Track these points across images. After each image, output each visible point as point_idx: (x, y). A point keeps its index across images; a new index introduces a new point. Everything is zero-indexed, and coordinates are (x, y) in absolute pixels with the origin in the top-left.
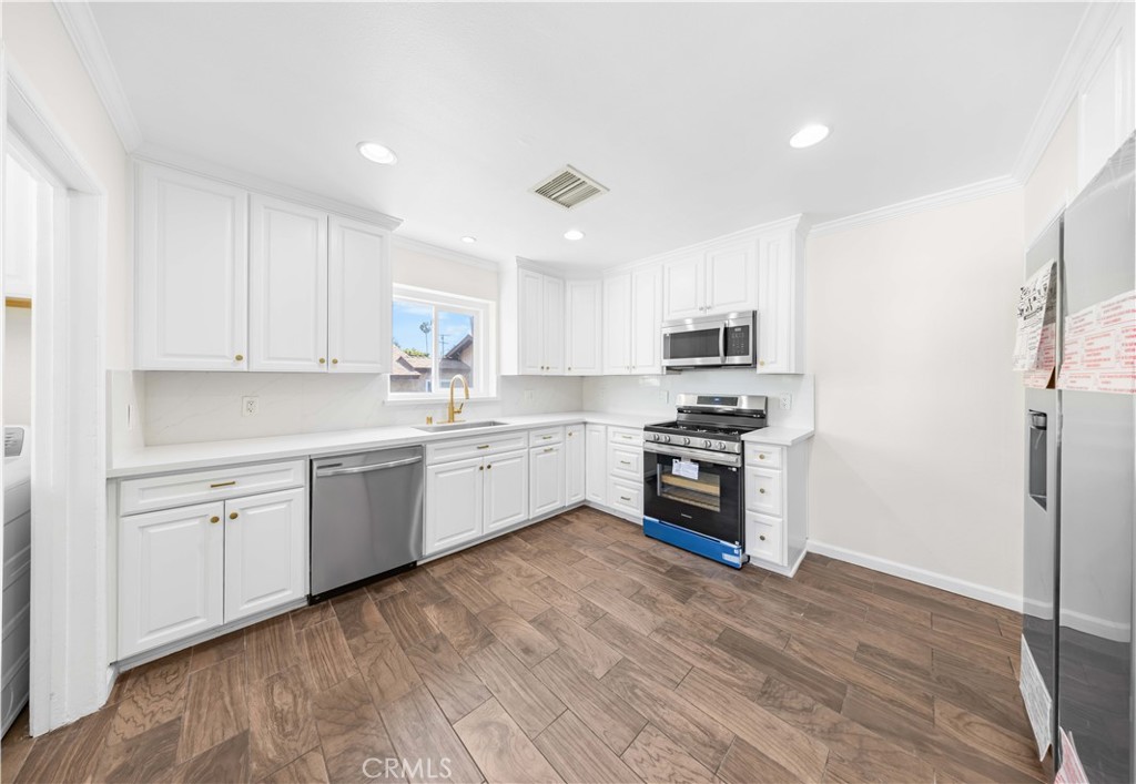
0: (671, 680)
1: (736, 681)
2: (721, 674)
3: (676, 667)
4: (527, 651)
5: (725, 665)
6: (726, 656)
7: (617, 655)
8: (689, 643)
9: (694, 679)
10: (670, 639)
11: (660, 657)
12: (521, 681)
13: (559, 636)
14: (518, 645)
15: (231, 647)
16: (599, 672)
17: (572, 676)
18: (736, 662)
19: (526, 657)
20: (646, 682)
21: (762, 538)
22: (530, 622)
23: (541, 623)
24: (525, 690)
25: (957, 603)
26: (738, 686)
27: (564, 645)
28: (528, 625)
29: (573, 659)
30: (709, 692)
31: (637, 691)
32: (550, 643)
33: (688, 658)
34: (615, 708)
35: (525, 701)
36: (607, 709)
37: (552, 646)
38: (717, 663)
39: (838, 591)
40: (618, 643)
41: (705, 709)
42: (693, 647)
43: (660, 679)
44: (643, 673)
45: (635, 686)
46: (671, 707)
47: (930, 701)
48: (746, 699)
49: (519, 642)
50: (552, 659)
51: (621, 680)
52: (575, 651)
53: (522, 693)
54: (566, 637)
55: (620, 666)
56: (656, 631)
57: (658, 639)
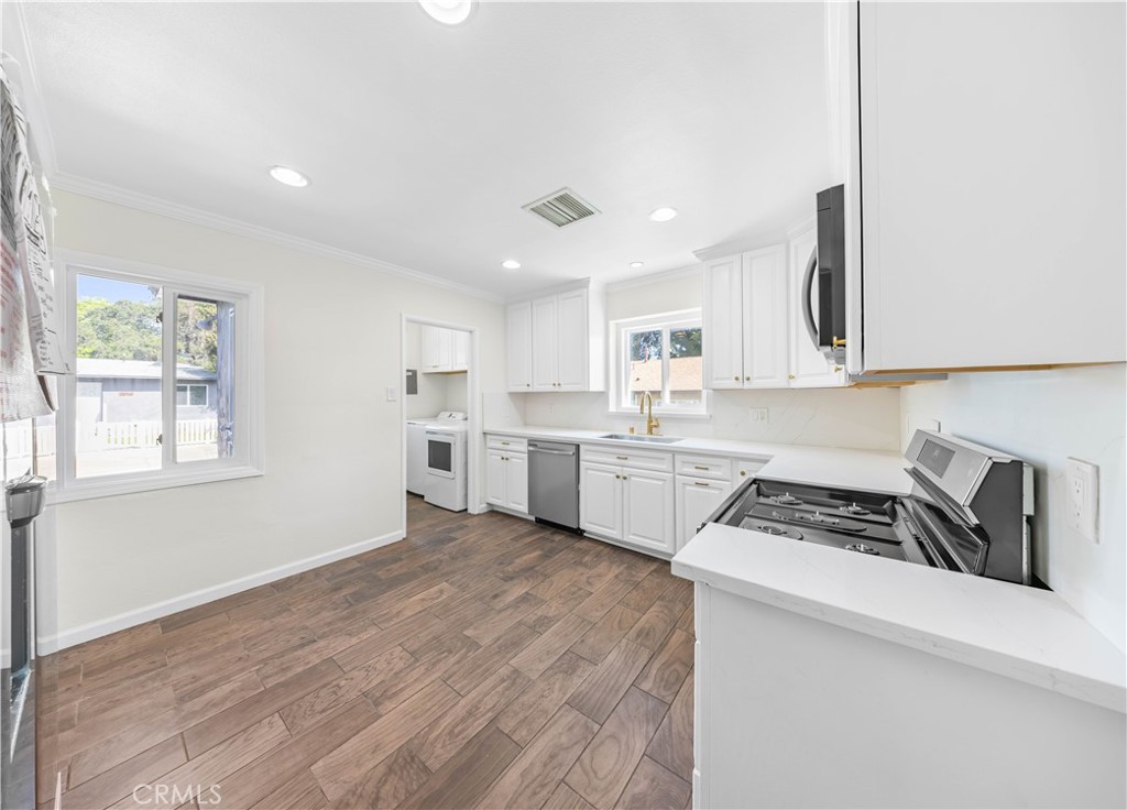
0: (451, 677)
1: (436, 733)
2: (446, 722)
3: (464, 683)
5: (459, 728)
6: (472, 732)
7: (486, 641)
8: (495, 699)
9: (447, 695)
10: (503, 681)
11: (479, 671)
15: (507, 521)
16: (468, 633)
20: (453, 660)
26: (429, 733)
27: (500, 612)
28: (523, 592)
30: (429, 705)
32: (502, 605)
33: (473, 694)
36: (434, 638)
37: (500, 606)
38: (463, 720)
41: (414, 698)
42: (489, 702)
44: (462, 658)
46: (424, 674)
48: (413, 735)
50: (486, 608)
51: (459, 644)
52: (492, 619)
54: (509, 612)
55: (473, 644)
56: (516, 671)
57: (504, 671)
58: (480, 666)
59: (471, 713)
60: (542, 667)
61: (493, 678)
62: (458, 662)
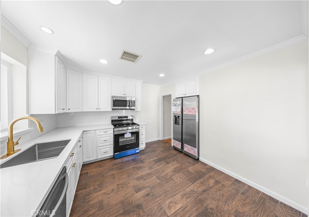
2: (163, 165)
3: (160, 170)
4: (148, 195)
7: (154, 177)
9: (163, 169)
12: (157, 198)
13: (145, 187)
14: (145, 197)
16: (159, 181)
17: (158, 186)
18: (161, 163)
19: (150, 195)
20: (162, 175)
21: (142, 144)
22: (137, 192)
23: (138, 190)
24: (160, 197)
25: (155, 142)
27: (149, 186)
28: (137, 194)
29: (154, 185)
31: (164, 177)
32: (147, 189)
33: (158, 168)
34: (167, 181)
35: (164, 197)
36: (168, 182)
37: (148, 189)
39: (150, 147)
40: (152, 176)
41: (168, 170)
42: (156, 166)
43: (162, 173)
44: (160, 175)
45: (163, 177)
46: (168, 173)
47: (170, 152)
48: (167, 165)
49: (144, 197)
50: (152, 190)
52: (151, 184)
53: (161, 198)
54: (146, 185)
55: (158, 178)
56: (150, 169)
57: (152, 170)
58: (157, 172)
59: (159, 165)
60: (145, 169)
61: (155, 169)
62: (161, 174)
